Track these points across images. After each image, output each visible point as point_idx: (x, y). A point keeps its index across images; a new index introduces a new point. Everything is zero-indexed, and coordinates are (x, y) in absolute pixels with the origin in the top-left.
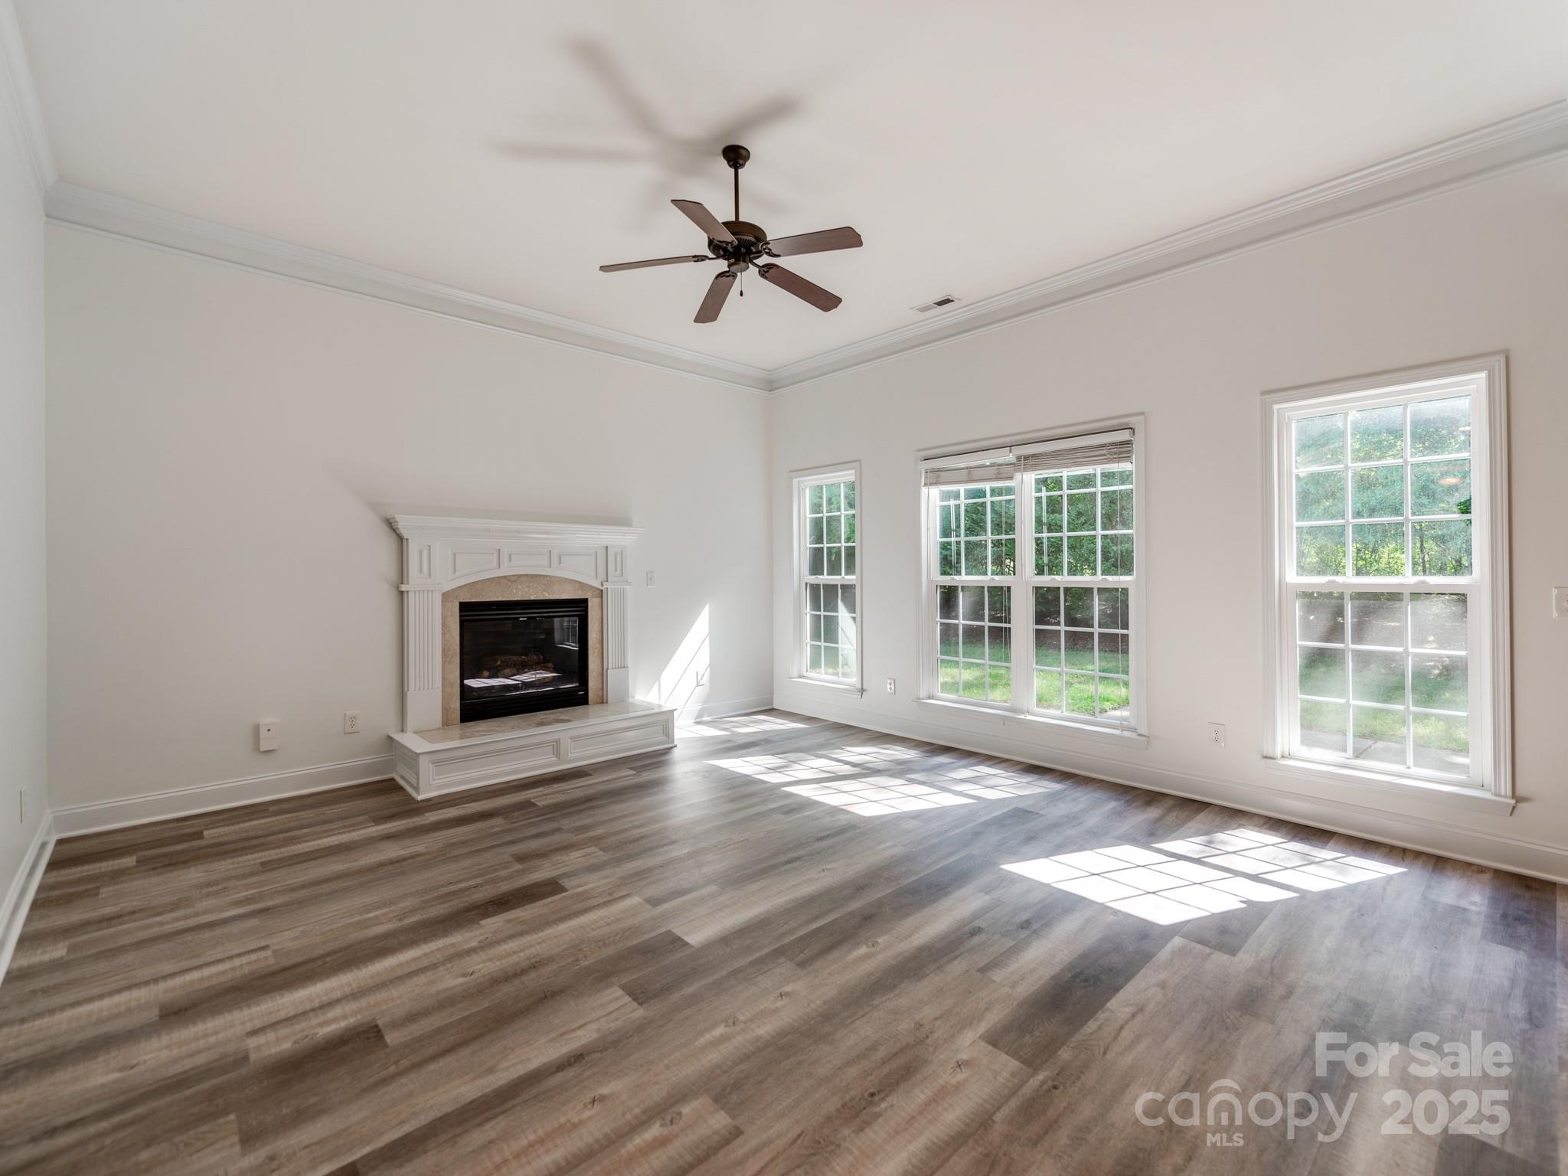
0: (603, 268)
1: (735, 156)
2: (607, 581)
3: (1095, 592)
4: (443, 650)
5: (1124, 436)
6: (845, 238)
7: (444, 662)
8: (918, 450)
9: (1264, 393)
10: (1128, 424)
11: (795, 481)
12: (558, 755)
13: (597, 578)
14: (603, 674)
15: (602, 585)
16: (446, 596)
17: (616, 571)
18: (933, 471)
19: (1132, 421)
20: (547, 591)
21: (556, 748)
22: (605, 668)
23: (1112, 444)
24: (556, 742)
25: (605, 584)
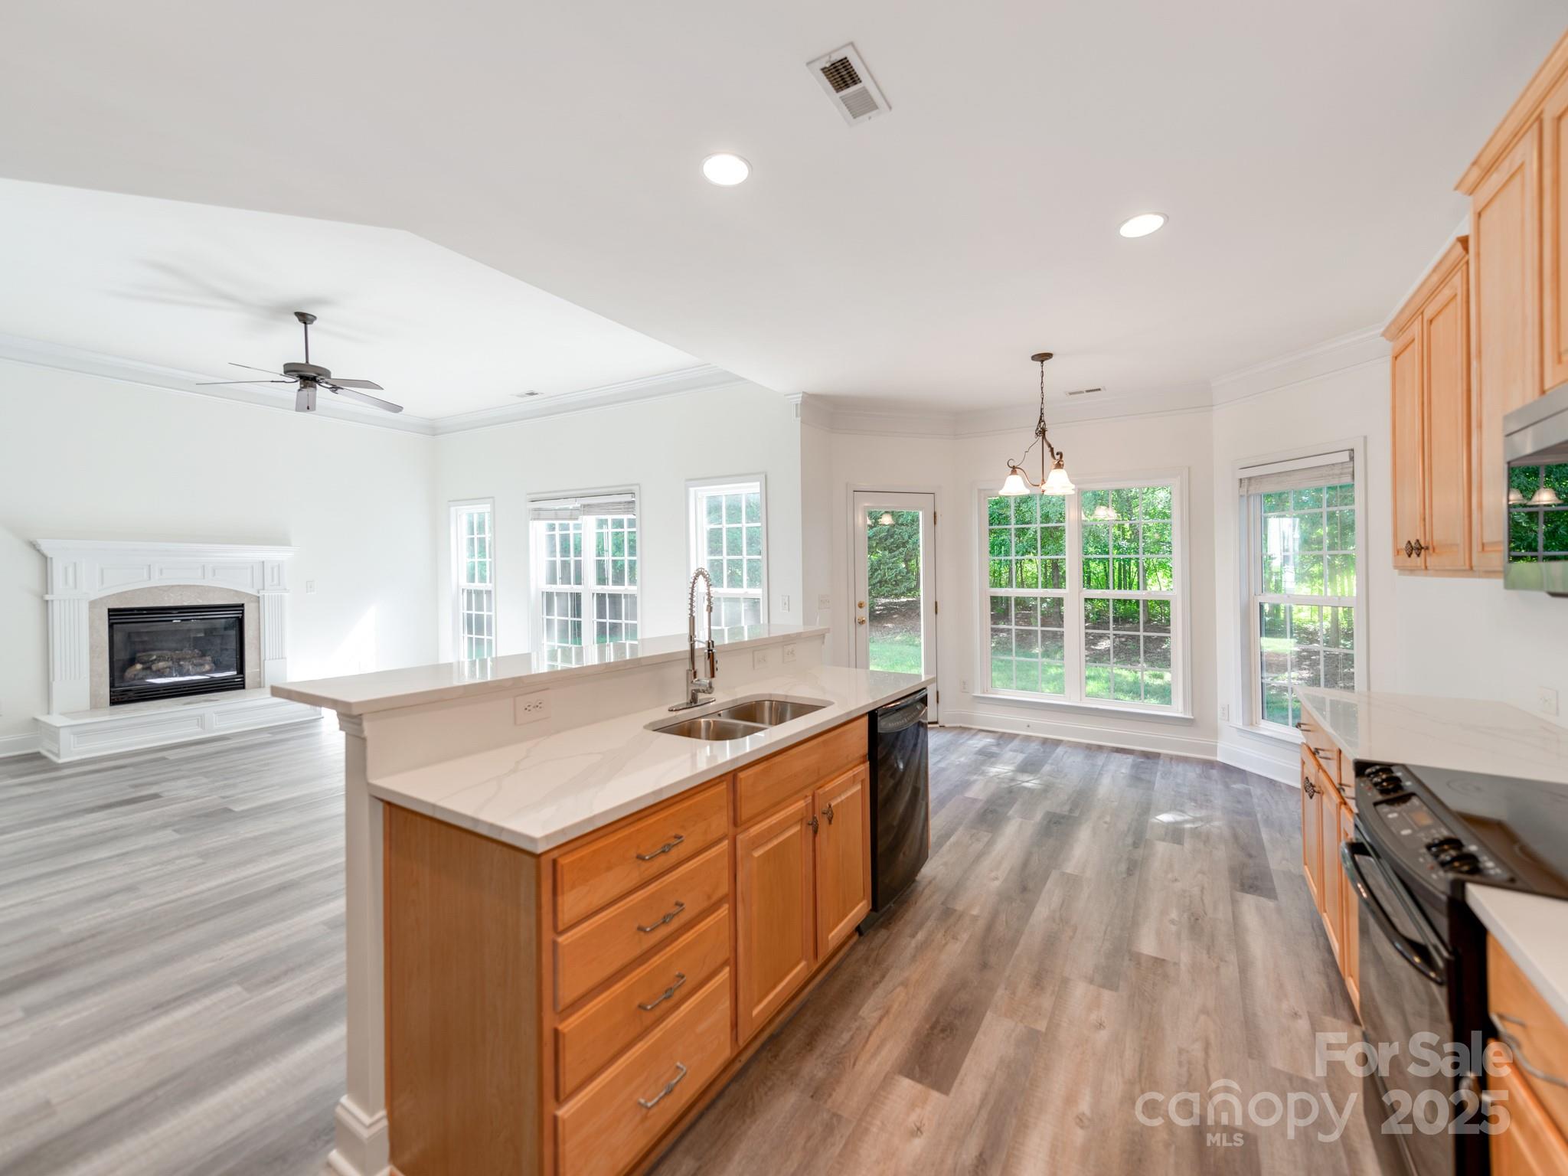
1: (304, 318)
2: (264, 589)
3: (623, 596)
5: (628, 498)
8: (528, 494)
9: (687, 480)
10: (631, 490)
11: (453, 509)
12: (202, 726)
13: (253, 587)
14: (260, 664)
15: (259, 592)
16: (93, 604)
17: (273, 581)
18: (536, 510)
19: (635, 489)
20: (201, 599)
21: (201, 721)
22: (262, 659)
23: (625, 502)
24: (201, 716)
25: (261, 591)
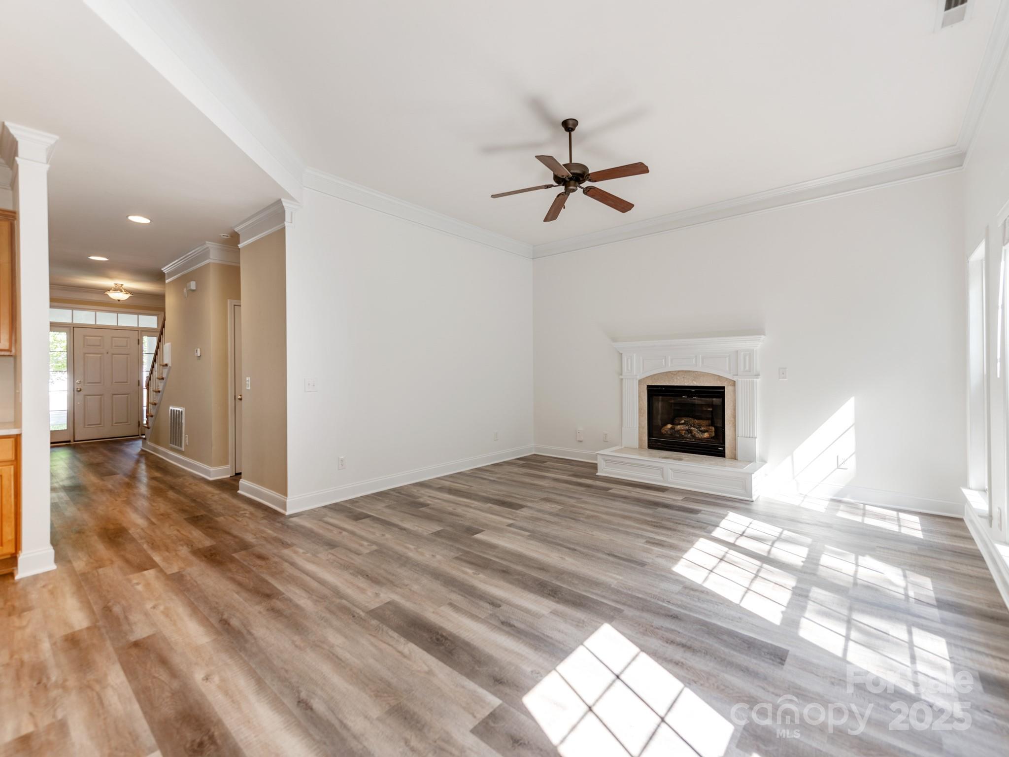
0: (493, 196)
2: (738, 375)
4: (639, 409)
6: (639, 169)
7: (639, 416)
11: (971, 262)
14: (735, 440)
16: (640, 382)
17: (745, 367)
20: (695, 381)
25: (736, 377)
